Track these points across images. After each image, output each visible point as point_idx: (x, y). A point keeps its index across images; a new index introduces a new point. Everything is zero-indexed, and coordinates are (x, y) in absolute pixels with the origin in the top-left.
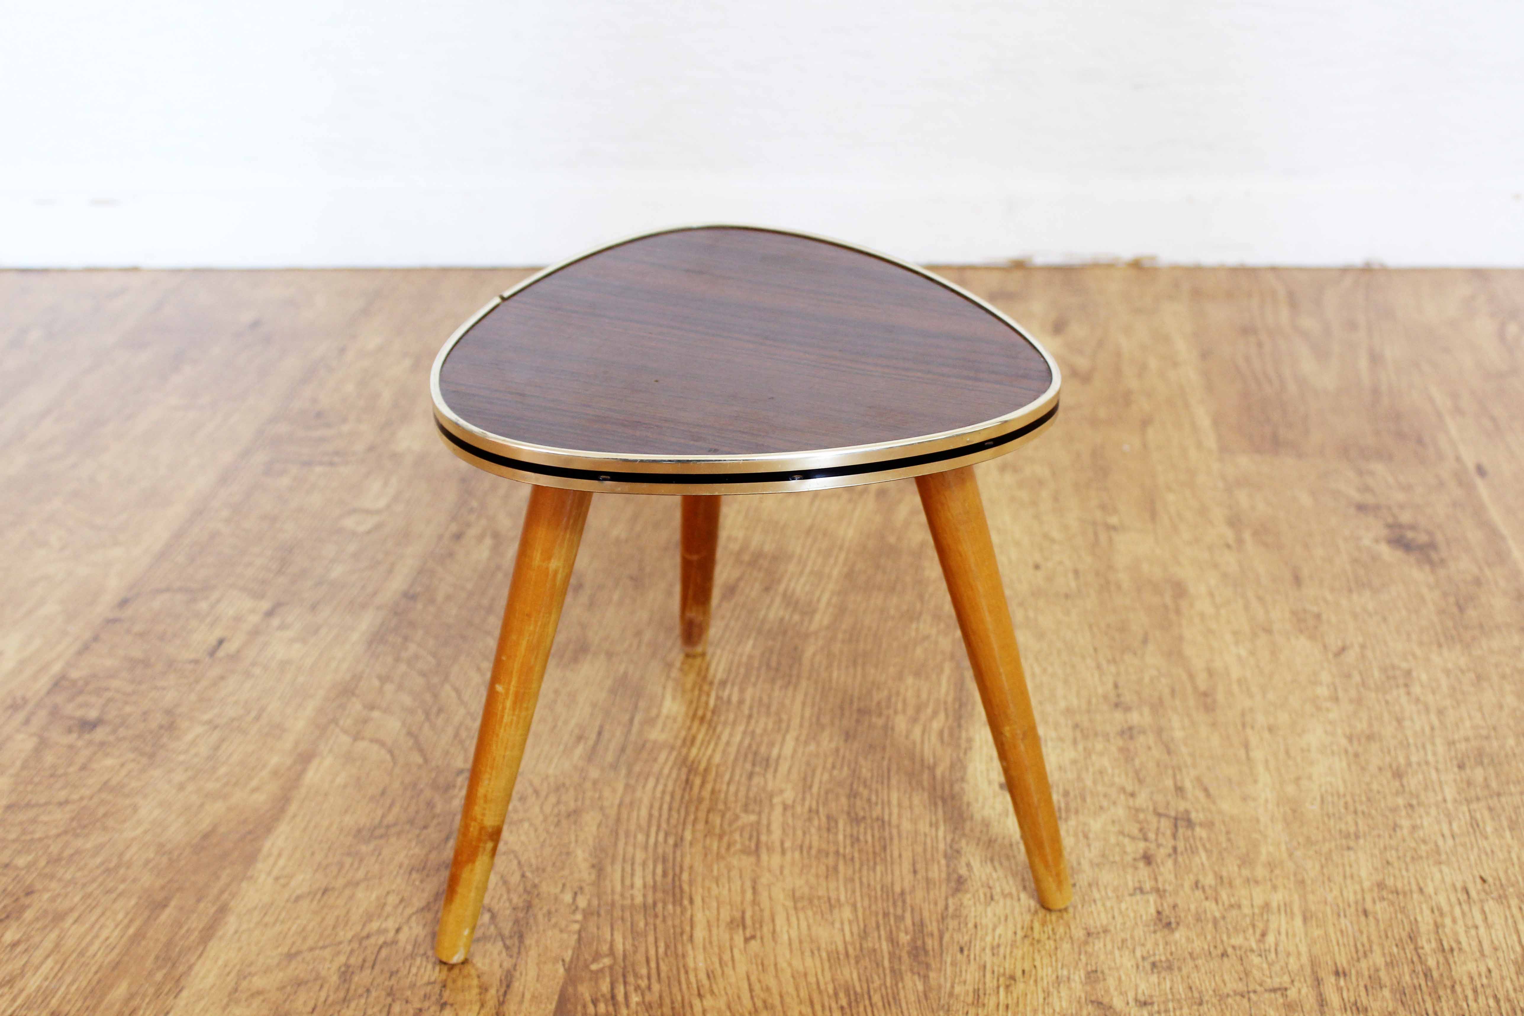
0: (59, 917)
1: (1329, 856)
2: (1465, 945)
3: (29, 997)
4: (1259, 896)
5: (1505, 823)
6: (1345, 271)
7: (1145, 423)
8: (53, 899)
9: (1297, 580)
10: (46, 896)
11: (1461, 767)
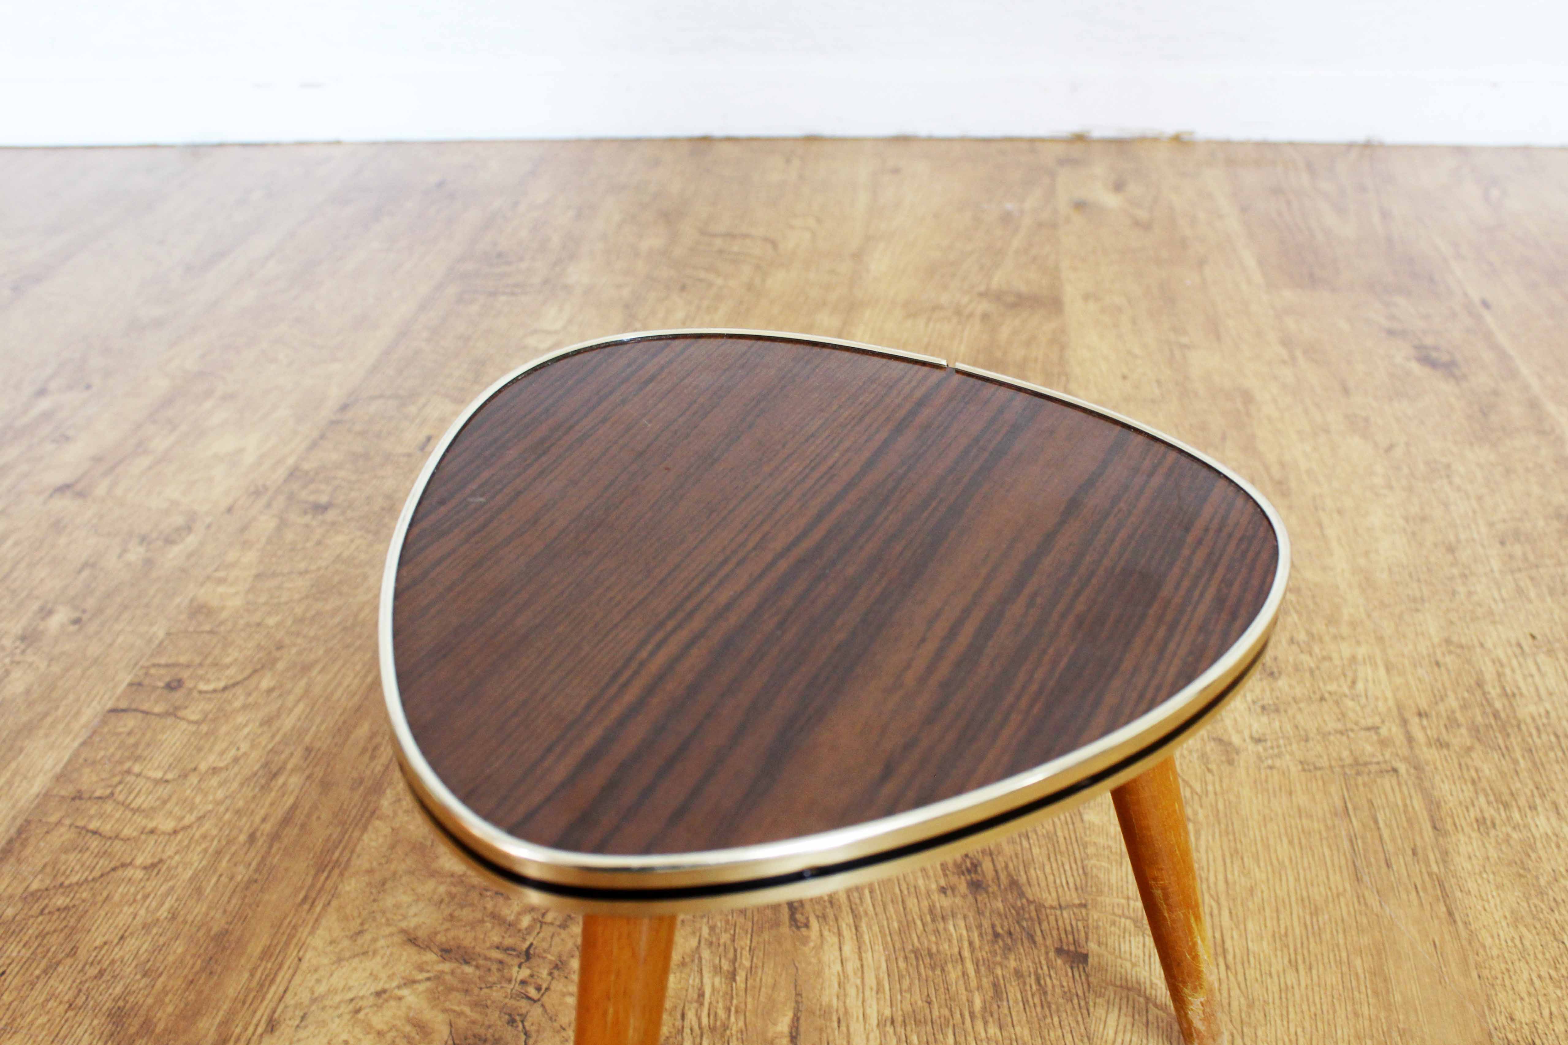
0: (306, 668)
1: (1401, 617)
2: (1524, 691)
3: (285, 734)
4: (1346, 650)
5: (1545, 589)
6: (1350, 146)
7: (1201, 263)
8: (300, 653)
9: (1346, 391)
10: (294, 650)
11: (1502, 543)
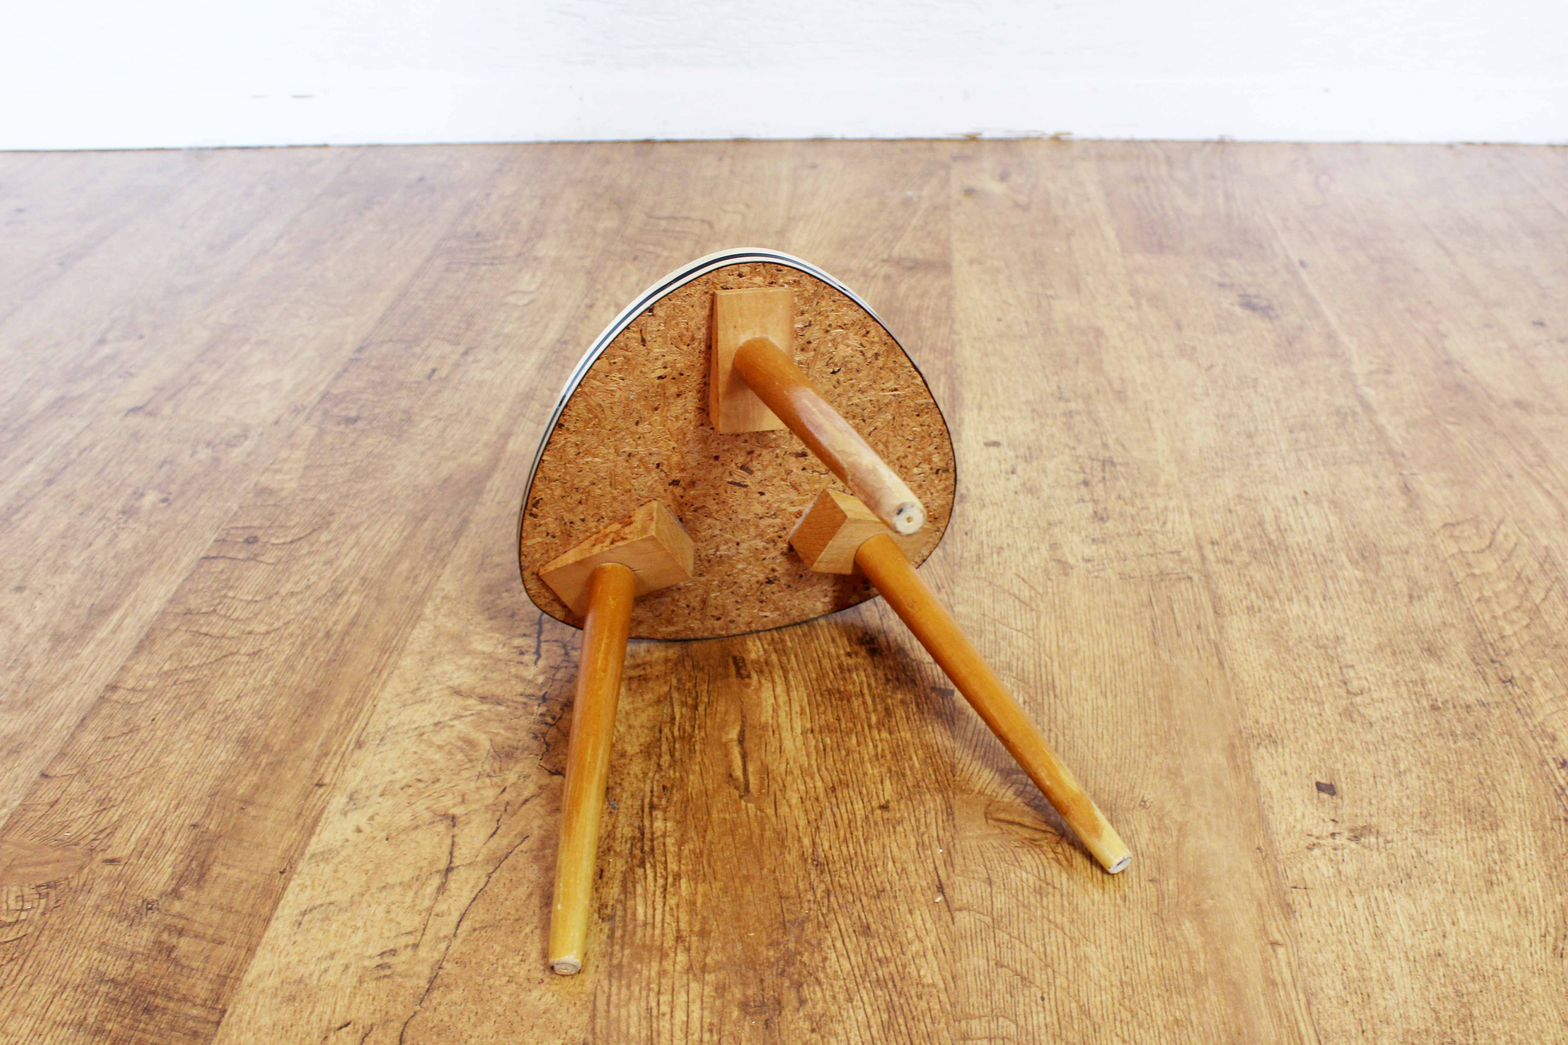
0: (355, 527)
1: (1205, 481)
2: (1294, 527)
3: (344, 570)
4: (1160, 503)
5: (1320, 462)
6: (1206, 143)
7: (1069, 235)
8: (348, 517)
9: (1179, 327)
10: (343, 516)
11: (1291, 432)
